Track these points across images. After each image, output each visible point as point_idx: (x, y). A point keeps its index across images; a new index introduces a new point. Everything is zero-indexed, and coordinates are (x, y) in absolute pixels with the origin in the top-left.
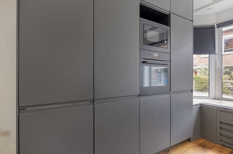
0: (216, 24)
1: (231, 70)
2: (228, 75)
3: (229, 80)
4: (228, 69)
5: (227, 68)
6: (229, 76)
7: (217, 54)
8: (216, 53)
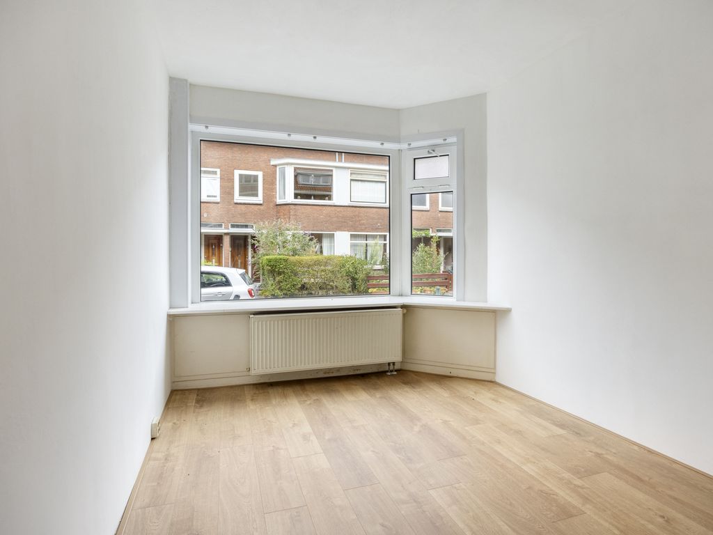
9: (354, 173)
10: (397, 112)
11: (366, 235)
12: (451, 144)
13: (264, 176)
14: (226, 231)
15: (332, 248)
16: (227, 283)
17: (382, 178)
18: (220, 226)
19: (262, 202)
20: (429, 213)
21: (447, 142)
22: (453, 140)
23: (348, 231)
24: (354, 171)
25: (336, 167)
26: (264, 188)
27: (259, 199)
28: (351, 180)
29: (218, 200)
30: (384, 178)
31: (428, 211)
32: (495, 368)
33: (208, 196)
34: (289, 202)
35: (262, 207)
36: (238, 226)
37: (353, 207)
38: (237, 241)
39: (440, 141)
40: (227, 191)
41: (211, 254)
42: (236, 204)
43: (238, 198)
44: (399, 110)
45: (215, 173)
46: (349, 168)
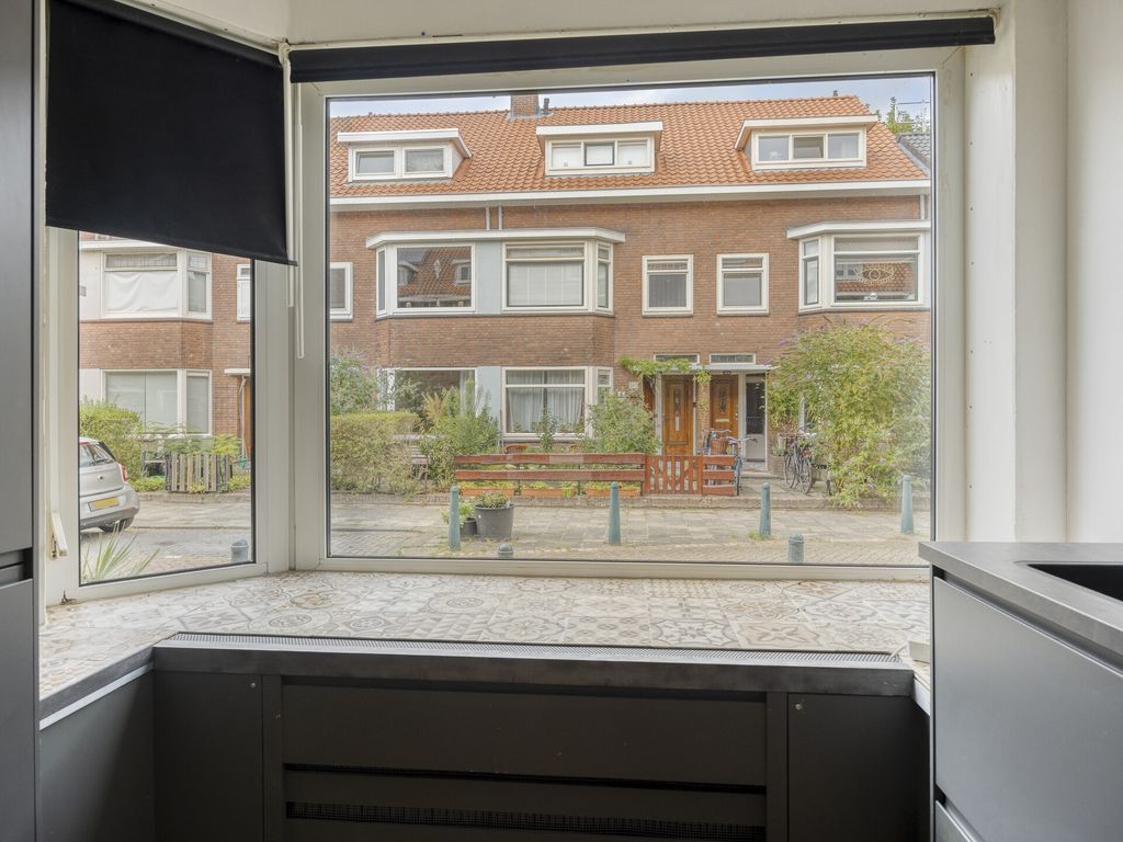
0: (286, 54)
1: (422, 388)
2: (412, 412)
3: (416, 430)
4: (412, 383)
5: (410, 381)
6: (415, 414)
7: (295, 264)
8: (291, 258)
9: (516, 250)
11: (546, 372)
13: (353, 270)
17: (575, 254)
19: (351, 317)
20: (692, 321)
23: (502, 364)
24: (513, 246)
25: (478, 241)
27: (346, 312)
28: (509, 264)
30: (578, 253)
31: (691, 317)
34: (390, 314)
35: (351, 327)
37: (511, 316)
46: (501, 240)
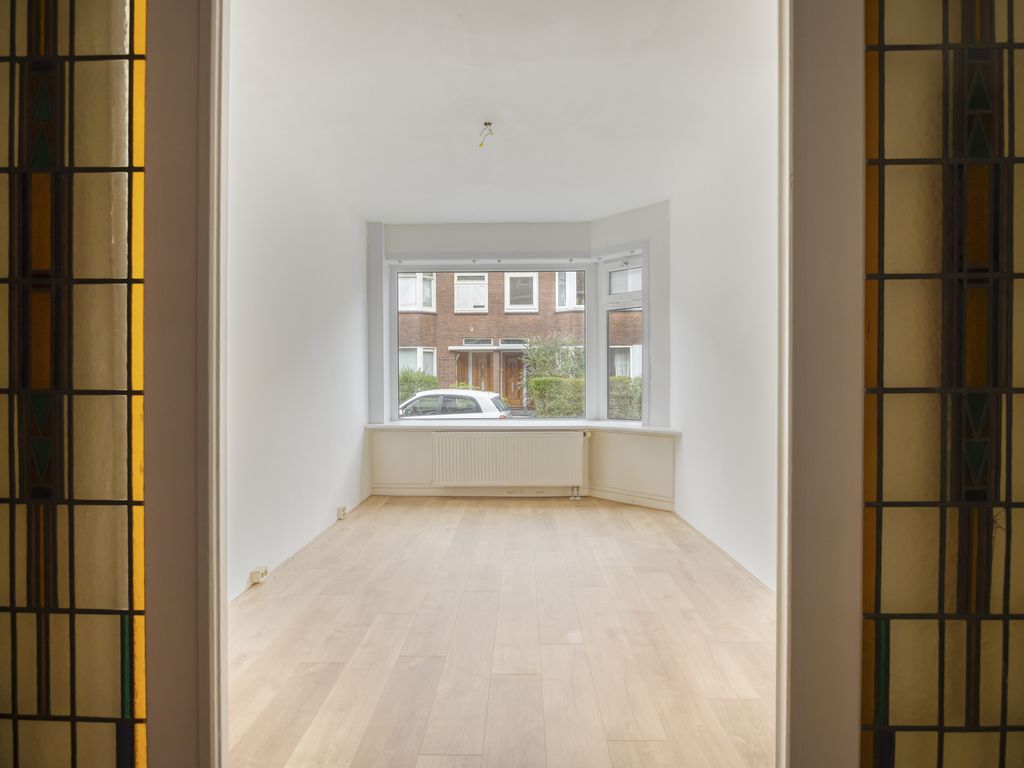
10: (586, 225)
12: (638, 256)
13: (539, 277)
14: (495, 348)
15: (627, 367)
16: (478, 409)
18: (489, 342)
19: (537, 311)
21: (635, 253)
22: (638, 251)
26: (540, 293)
27: (534, 307)
29: (486, 310)
32: (674, 498)
33: (475, 307)
34: (571, 308)
35: (538, 317)
36: (508, 342)
38: (510, 360)
39: (628, 253)
40: (495, 300)
41: (479, 375)
42: (507, 314)
43: (509, 307)
44: (588, 223)
45: (482, 278)
